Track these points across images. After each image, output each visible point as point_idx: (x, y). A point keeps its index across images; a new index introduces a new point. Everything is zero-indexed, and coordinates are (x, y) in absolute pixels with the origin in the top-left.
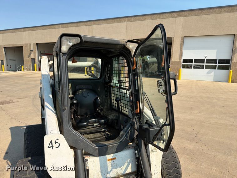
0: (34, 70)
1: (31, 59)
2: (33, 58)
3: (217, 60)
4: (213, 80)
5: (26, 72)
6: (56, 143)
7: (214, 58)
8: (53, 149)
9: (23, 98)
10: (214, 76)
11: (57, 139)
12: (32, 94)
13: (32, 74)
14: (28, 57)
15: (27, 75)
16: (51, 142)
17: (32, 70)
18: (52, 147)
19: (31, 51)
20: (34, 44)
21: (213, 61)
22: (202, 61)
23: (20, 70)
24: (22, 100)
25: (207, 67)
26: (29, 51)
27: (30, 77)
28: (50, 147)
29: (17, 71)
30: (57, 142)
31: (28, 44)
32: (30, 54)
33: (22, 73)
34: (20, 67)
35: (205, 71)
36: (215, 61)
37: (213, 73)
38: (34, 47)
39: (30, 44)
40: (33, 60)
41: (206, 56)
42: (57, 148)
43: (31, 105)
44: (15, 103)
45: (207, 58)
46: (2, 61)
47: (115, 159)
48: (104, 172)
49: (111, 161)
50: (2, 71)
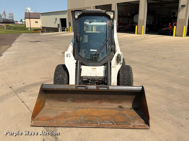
6: (69, 55)
16: (67, 54)
17: (91, 31)
18: (68, 56)
20: (93, 7)
31: (89, 7)
46: (70, 23)
47: (95, 69)
48: (90, 73)
49: (93, 69)
50: (70, 31)
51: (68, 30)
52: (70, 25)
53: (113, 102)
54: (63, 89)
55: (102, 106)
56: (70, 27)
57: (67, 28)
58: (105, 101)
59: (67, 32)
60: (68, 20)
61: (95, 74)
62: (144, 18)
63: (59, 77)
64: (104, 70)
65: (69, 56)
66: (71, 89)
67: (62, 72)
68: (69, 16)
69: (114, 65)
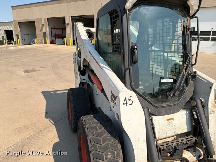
0: (46, 44)
1: (43, 33)
2: (45, 32)
5: (39, 45)
6: (129, 100)
8: (127, 106)
9: (43, 67)
11: (131, 97)
12: (50, 64)
13: (45, 47)
14: (40, 32)
15: (41, 48)
17: (44, 44)
19: (43, 25)
20: (45, 19)
23: (34, 44)
24: (43, 69)
26: (41, 26)
27: (44, 50)
28: (125, 104)
29: (31, 44)
30: (131, 100)
31: (39, 19)
32: (42, 28)
33: (35, 46)
34: (34, 41)
38: (45, 22)
39: (41, 19)
40: (45, 34)
42: (130, 105)
43: (52, 73)
44: (38, 72)
46: (17, 35)
47: (172, 119)
48: (164, 131)
49: (169, 121)
50: (18, 44)
51: (15, 43)
52: (18, 38)
56: (18, 39)
57: (14, 41)
59: (15, 45)
60: (15, 32)
61: (174, 131)
64: (187, 119)
65: (130, 102)
67: (109, 143)
68: (15, 27)
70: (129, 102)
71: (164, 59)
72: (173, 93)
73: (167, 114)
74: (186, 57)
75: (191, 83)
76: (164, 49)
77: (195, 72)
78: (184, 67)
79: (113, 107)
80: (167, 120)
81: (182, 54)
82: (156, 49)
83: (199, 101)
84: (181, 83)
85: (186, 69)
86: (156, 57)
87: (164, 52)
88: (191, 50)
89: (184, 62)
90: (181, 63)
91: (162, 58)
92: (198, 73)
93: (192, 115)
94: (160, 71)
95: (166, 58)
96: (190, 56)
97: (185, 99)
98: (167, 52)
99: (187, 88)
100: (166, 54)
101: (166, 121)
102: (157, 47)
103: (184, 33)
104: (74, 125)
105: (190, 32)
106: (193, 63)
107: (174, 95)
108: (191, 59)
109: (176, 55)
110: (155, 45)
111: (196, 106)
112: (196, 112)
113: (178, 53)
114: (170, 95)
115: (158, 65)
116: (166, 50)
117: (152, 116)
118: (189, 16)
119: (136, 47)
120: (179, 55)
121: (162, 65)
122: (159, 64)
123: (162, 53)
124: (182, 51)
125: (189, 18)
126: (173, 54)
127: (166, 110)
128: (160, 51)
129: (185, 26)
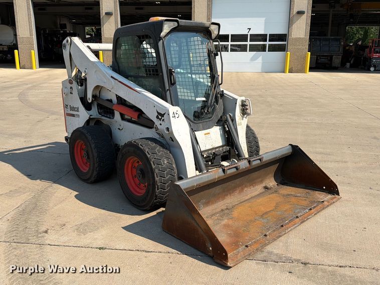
3: (267, 35)
4: (262, 70)
6: (177, 114)
7: (261, 31)
8: (175, 118)
10: (263, 63)
11: (177, 111)
16: (174, 113)
21: (260, 38)
22: (243, 38)
25: (253, 48)
35: (249, 54)
36: (263, 37)
37: (260, 58)
41: (250, 29)
42: (177, 118)
45: (252, 32)
47: (209, 133)
48: (203, 144)
49: (207, 135)
53: (254, 183)
54: (207, 181)
55: (247, 196)
58: (246, 187)
62: (31, 35)
63: (164, 163)
64: (221, 133)
66: (218, 178)
69: (240, 121)
70: (177, 116)
71: (193, 82)
72: (206, 109)
73: (204, 129)
74: (213, 77)
75: (220, 101)
76: (191, 70)
77: (223, 91)
78: (212, 86)
79: (161, 124)
80: (205, 134)
81: (210, 75)
82: (182, 71)
83: (228, 115)
84: (212, 100)
85: (215, 88)
86: (183, 80)
87: (191, 74)
88: (217, 71)
89: (212, 82)
90: (209, 84)
91: (190, 80)
92: (225, 92)
93: (224, 128)
94: (189, 94)
95: (194, 81)
96: (216, 76)
97: (217, 116)
98: (195, 74)
99: (218, 106)
100: (194, 76)
101: (204, 136)
102: (183, 69)
103: (209, 55)
104: (97, 169)
105: (214, 54)
106: (220, 83)
107: (208, 111)
108: (218, 79)
109: (205, 76)
110: (182, 67)
111: (227, 120)
112: (227, 125)
113: (206, 74)
114: (205, 112)
115: (186, 89)
116: (193, 72)
117: (195, 132)
118: (211, 39)
119: (173, 70)
120: (207, 76)
121: (192, 87)
122: (188, 87)
123: (190, 75)
124: (209, 72)
125: (211, 41)
126: (201, 76)
127: (202, 125)
128: (187, 73)
129: (209, 49)
